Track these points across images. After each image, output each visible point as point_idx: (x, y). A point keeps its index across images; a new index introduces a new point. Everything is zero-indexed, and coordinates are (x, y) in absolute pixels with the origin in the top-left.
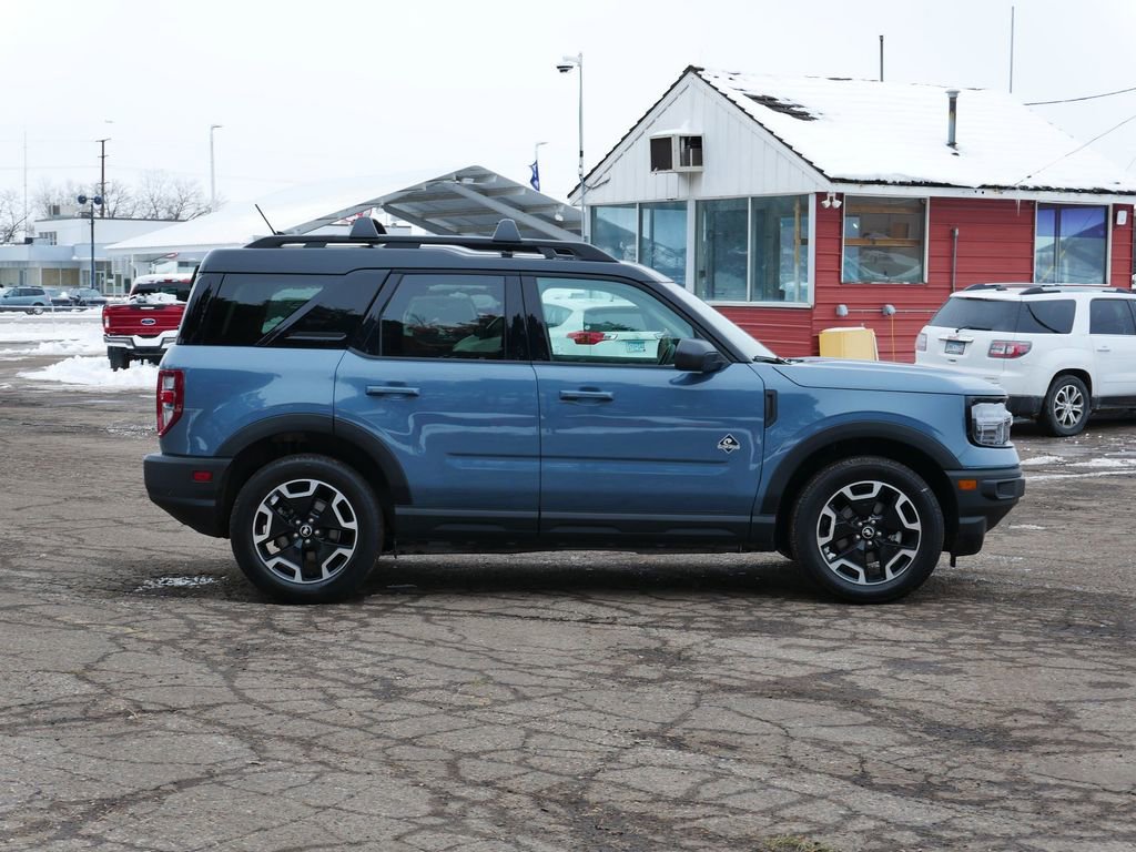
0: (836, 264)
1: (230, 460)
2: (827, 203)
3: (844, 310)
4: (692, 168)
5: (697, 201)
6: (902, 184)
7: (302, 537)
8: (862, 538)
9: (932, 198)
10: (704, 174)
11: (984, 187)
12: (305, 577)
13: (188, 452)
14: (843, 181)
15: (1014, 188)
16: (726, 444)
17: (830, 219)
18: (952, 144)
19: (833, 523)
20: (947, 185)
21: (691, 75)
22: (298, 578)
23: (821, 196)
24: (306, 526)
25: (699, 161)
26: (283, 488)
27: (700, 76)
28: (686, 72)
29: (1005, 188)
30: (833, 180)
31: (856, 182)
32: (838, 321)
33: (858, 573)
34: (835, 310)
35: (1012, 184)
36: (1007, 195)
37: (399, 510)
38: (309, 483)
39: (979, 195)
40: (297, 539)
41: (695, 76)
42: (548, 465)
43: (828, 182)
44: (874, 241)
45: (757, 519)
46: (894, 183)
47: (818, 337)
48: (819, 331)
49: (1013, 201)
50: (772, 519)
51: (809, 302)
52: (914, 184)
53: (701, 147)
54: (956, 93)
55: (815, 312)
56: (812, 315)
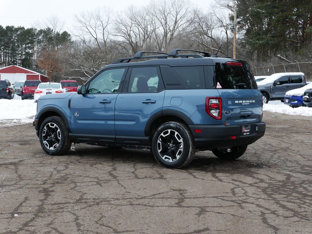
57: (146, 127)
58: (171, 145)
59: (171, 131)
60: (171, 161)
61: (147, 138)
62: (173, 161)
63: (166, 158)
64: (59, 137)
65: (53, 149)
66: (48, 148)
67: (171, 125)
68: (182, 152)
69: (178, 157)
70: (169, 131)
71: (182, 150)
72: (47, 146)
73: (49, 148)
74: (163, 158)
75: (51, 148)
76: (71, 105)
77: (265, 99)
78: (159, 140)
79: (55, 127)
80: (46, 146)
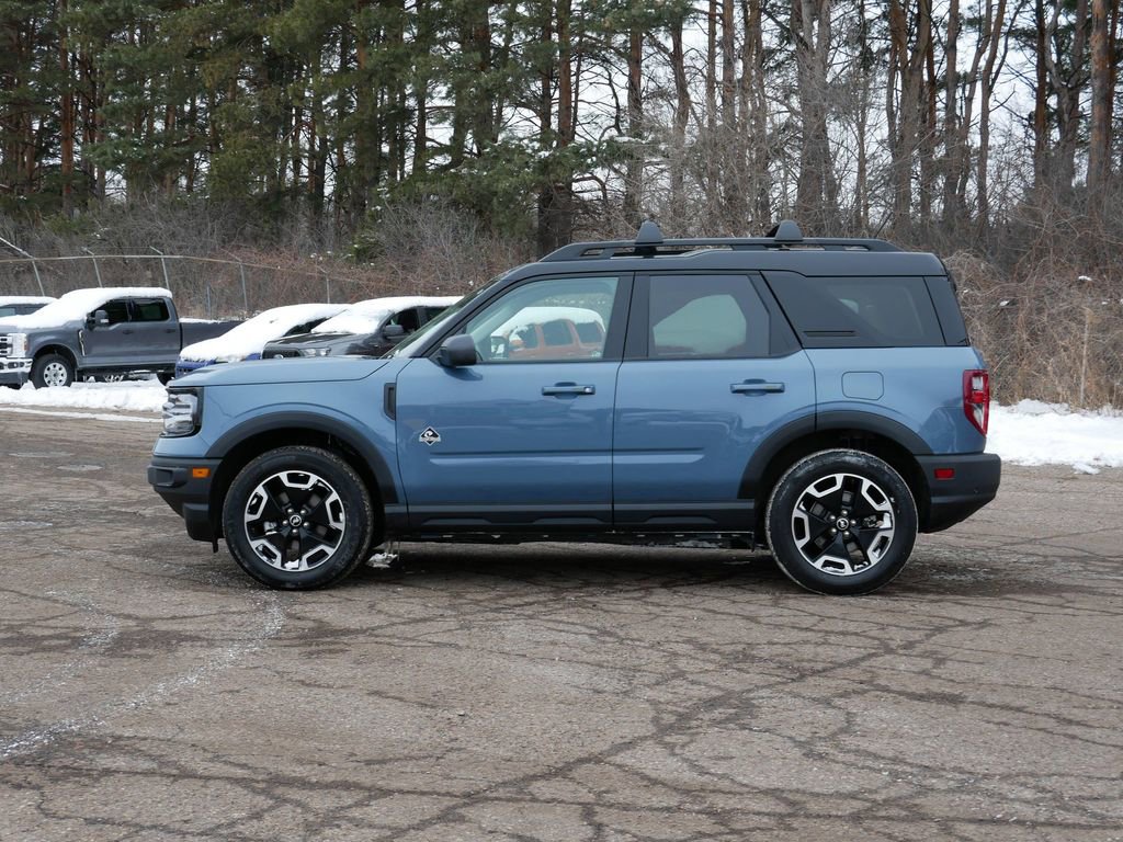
57: (747, 471)
58: (842, 521)
59: (845, 477)
60: (848, 571)
61: (750, 505)
62: (854, 570)
63: (827, 564)
64: (337, 519)
65: (304, 567)
66: (277, 564)
67: (847, 459)
68: (891, 540)
69: (874, 557)
70: (840, 478)
71: (890, 535)
72: (271, 556)
73: (283, 565)
74: (818, 564)
75: (290, 565)
76: (399, 403)
77: (61, 372)
78: (798, 508)
79: (315, 486)
80: (264, 558)
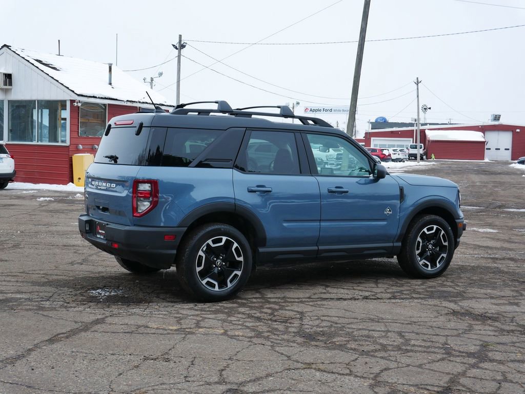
0: (77, 129)
1: (186, 229)
2: (76, 104)
3: (81, 147)
4: (8, 87)
5: (9, 101)
6: (102, 98)
7: (217, 267)
8: (428, 250)
9: (108, 104)
10: (12, 90)
11: (127, 101)
12: (220, 287)
13: (162, 225)
14: (82, 96)
15: (137, 102)
16: (387, 212)
17: (75, 110)
18: (110, 84)
19: (421, 244)
20: (116, 100)
21: (5, 48)
22: (217, 289)
23: (72, 101)
24: (219, 261)
25: (11, 84)
26: (210, 242)
27: (10, 49)
28: (2, 47)
29: (134, 102)
30: (79, 95)
31: (86, 96)
32: (78, 151)
33: (428, 265)
34: (77, 147)
35: (136, 101)
36: (134, 105)
37: (261, 250)
38: (222, 238)
39: (125, 104)
40: (215, 268)
41: (7, 49)
42: (323, 224)
43: (77, 96)
44: (89, 120)
45: (396, 244)
46: (99, 98)
47: (72, 157)
48: (72, 155)
49: (136, 107)
50: (399, 244)
51: (68, 144)
52: (105, 98)
53: (11, 78)
54: (112, 64)
55: (70, 147)
56: (69, 149)
